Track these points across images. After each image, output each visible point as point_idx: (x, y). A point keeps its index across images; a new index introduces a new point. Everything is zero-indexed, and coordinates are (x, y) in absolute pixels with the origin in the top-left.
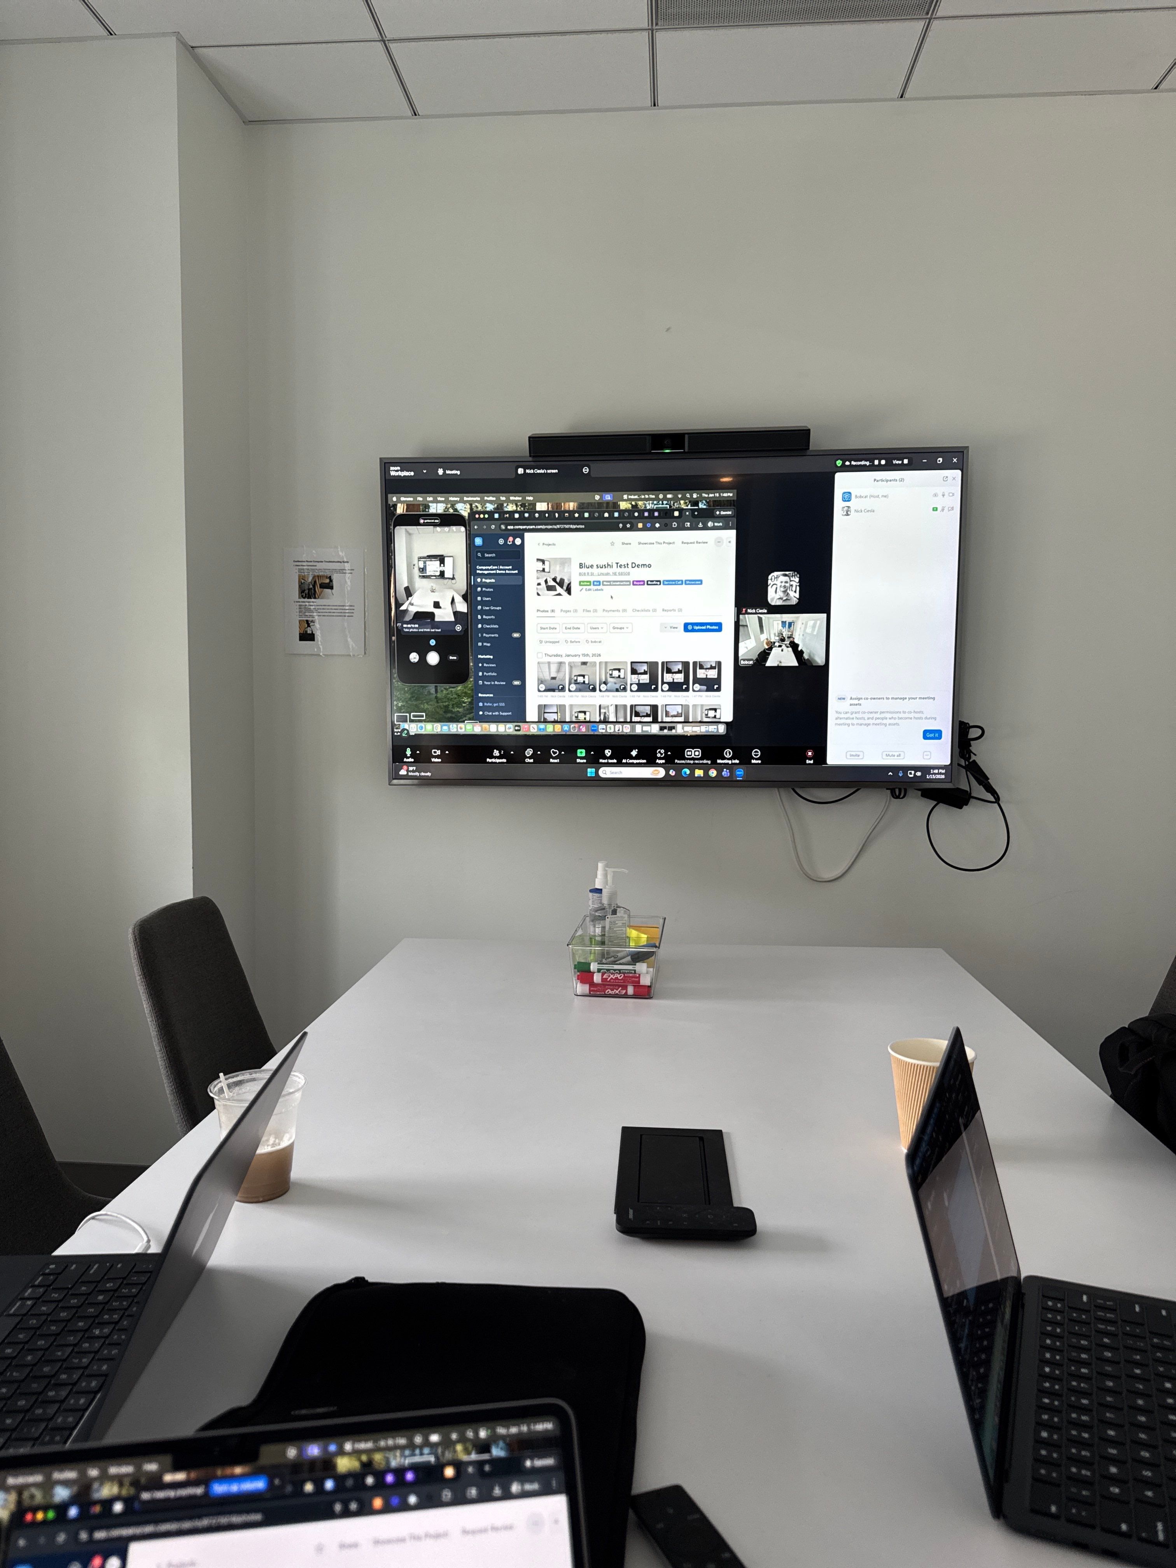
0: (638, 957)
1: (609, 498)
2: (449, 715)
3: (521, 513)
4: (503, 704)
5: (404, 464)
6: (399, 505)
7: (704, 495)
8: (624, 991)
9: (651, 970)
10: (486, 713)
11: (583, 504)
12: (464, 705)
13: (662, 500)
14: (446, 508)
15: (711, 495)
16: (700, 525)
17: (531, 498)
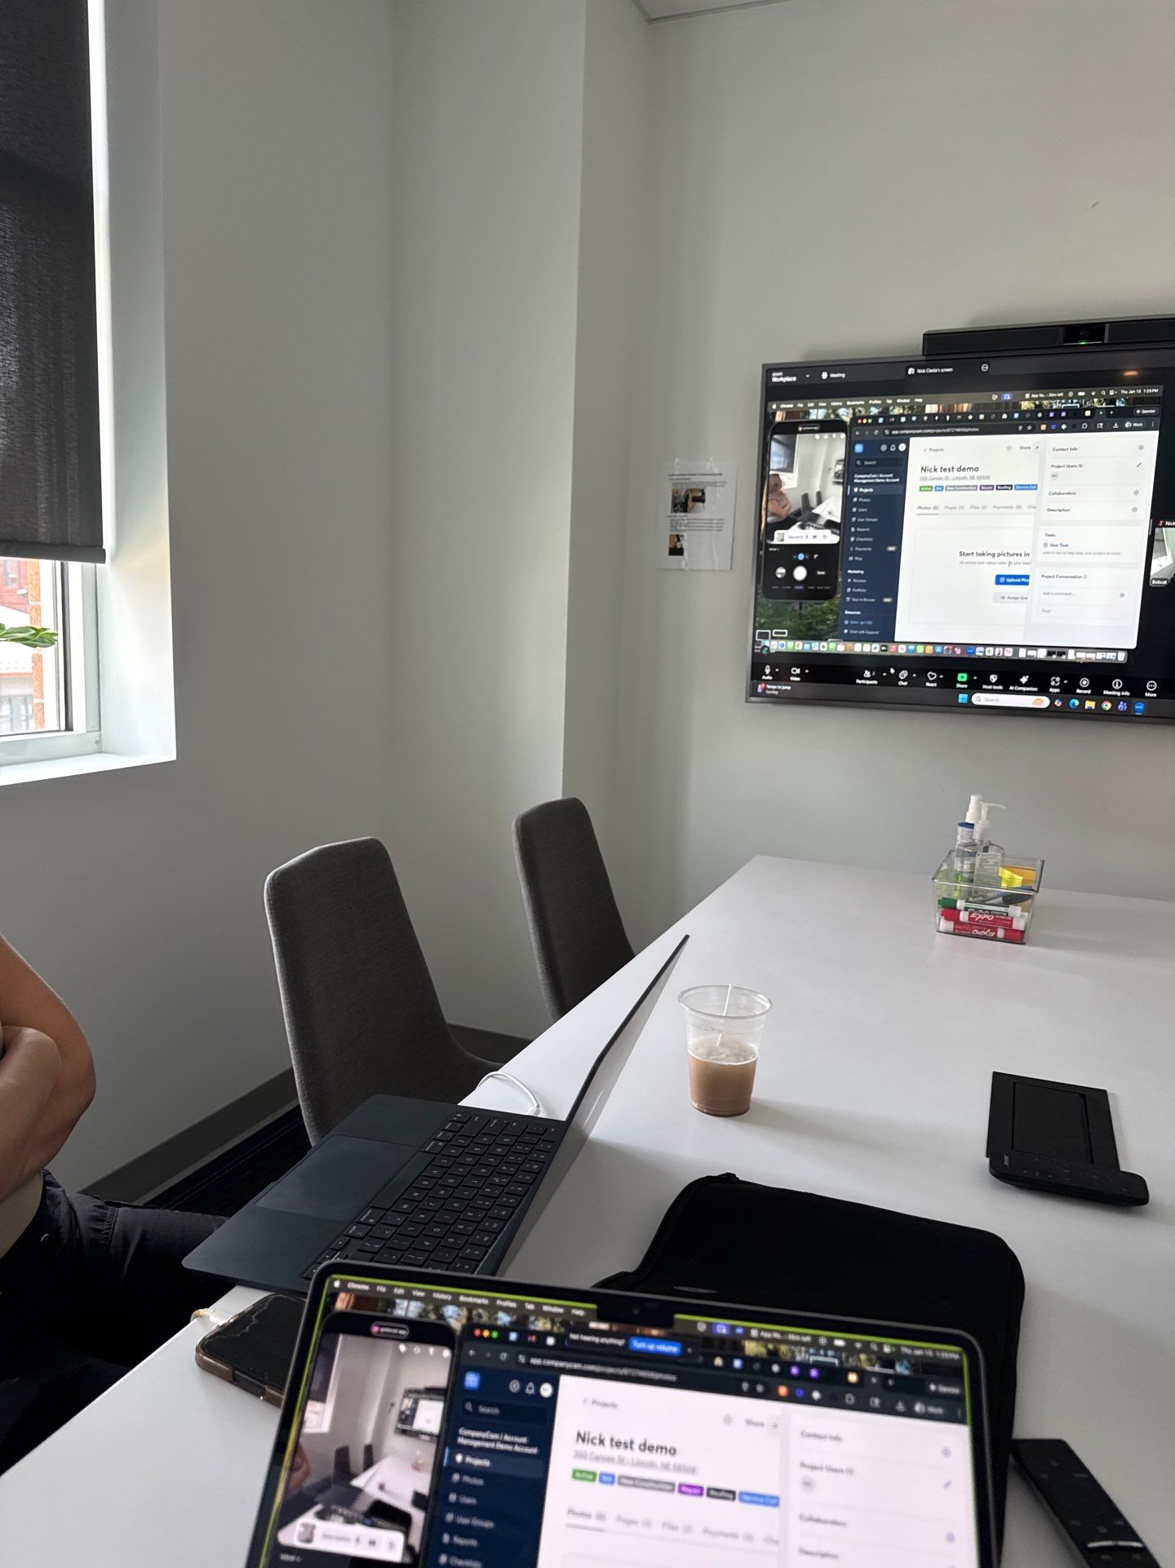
0: (1010, 899)
1: (1009, 398)
2: (812, 633)
3: (908, 417)
4: (870, 623)
5: (787, 369)
6: (778, 413)
7: (1123, 392)
8: (993, 934)
9: (1026, 914)
10: (852, 632)
11: (979, 404)
12: (828, 622)
13: (1072, 399)
14: (827, 413)
15: (1132, 392)
16: (1116, 426)
17: (920, 400)
